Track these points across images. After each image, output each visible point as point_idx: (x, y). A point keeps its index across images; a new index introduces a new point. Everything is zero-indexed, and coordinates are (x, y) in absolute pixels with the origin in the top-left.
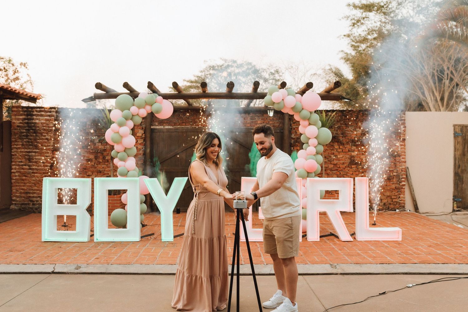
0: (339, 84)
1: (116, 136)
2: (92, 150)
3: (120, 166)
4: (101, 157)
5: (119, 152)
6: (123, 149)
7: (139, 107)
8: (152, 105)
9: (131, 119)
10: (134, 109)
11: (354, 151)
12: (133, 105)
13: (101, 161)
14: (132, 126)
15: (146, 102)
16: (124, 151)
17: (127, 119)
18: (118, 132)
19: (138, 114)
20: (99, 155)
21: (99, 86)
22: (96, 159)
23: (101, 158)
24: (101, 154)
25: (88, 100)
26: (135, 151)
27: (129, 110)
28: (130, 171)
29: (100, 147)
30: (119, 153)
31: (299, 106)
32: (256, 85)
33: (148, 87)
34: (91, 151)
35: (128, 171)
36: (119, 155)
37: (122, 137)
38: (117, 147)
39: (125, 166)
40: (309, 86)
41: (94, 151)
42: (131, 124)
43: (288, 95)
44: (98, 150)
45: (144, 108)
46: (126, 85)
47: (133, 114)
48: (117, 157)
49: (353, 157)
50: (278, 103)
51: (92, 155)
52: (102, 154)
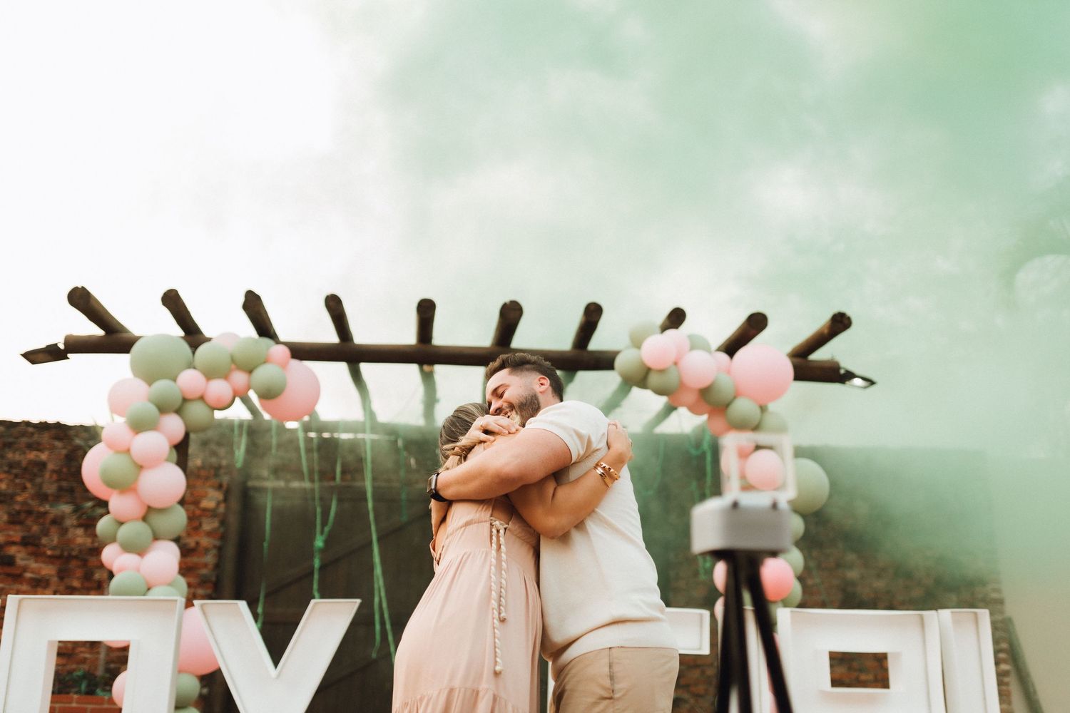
0: (846, 322)
1: (119, 465)
2: (51, 549)
3: (120, 570)
4: (79, 573)
5: (122, 520)
6: (140, 512)
7: (210, 375)
8: (250, 372)
9: (178, 411)
10: (190, 380)
11: (851, 567)
12: (191, 365)
13: (76, 584)
14: (179, 434)
15: (233, 360)
16: (144, 519)
17: (163, 409)
18: (128, 451)
19: (202, 398)
20: (73, 564)
21: (81, 300)
22: (61, 578)
23: (77, 575)
24: (79, 563)
25: (41, 356)
26: (179, 518)
27: (175, 380)
28: (156, 585)
29: (80, 540)
30: (121, 523)
31: (726, 384)
32: (593, 314)
33: (246, 307)
34: (49, 553)
35: (149, 589)
36: (123, 532)
37: (140, 467)
38: (118, 504)
39: (138, 570)
40: (756, 323)
41: (57, 553)
42: (174, 426)
43: (692, 348)
44: (73, 550)
45: (226, 377)
46: (172, 301)
47: (188, 396)
48: (113, 539)
49: (853, 584)
50: (662, 371)
51: (51, 567)
52: (85, 562)
